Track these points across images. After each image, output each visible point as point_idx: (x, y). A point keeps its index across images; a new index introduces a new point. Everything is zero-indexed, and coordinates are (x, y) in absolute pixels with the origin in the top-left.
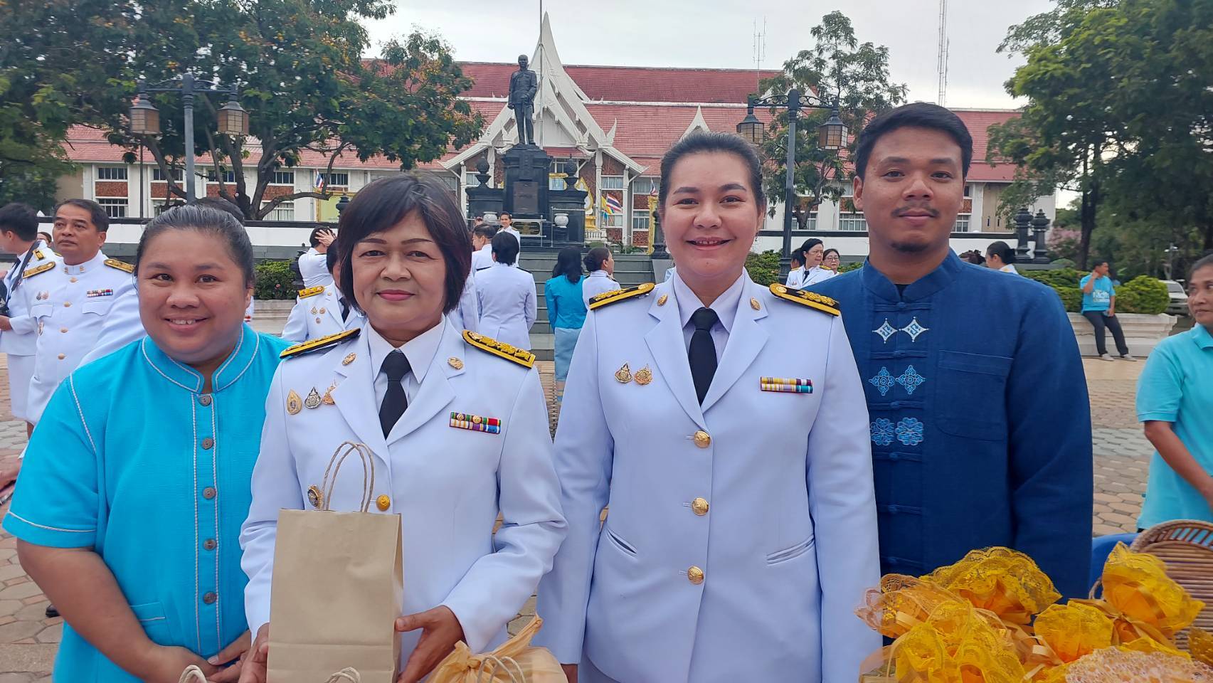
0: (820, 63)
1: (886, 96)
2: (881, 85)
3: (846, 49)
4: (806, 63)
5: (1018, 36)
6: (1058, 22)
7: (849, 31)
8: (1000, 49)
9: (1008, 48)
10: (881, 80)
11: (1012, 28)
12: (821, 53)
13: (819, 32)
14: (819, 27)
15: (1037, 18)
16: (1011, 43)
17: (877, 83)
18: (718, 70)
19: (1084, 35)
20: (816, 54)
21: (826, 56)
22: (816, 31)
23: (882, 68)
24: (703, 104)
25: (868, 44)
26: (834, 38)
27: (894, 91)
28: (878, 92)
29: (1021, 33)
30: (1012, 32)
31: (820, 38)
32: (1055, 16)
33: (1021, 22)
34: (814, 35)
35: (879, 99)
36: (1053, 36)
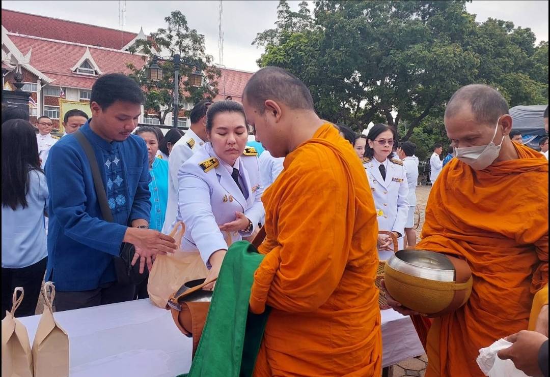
0: (170, 37)
1: (204, 60)
2: (201, 53)
3: (184, 32)
4: (163, 36)
5: (261, 38)
6: (278, 35)
7: (184, 22)
8: (253, 43)
9: (256, 43)
10: (201, 51)
11: (258, 34)
12: (170, 32)
13: (169, 20)
14: (169, 17)
15: (269, 31)
16: (258, 41)
17: (199, 52)
18: (97, 26)
19: (292, 44)
20: (168, 32)
21: (174, 34)
22: (168, 19)
23: (202, 45)
24: (90, 46)
25: (194, 30)
26: (177, 25)
27: (208, 58)
28: (200, 57)
29: (263, 37)
30: (259, 36)
31: (170, 24)
32: (276, 31)
33: (262, 32)
34: (167, 21)
35: (200, 60)
36: (275, 40)
